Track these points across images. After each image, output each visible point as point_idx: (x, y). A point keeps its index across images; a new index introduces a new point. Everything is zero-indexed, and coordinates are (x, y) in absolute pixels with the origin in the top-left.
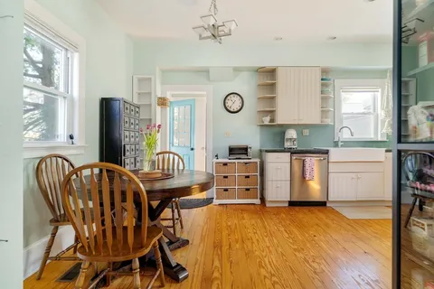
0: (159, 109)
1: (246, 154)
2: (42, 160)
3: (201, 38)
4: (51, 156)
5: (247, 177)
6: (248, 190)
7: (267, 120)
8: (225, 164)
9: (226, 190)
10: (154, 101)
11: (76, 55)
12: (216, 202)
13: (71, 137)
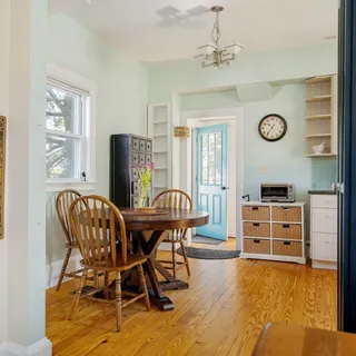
0: (176, 140)
1: (286, 195)
2: (61, 194)
3: (204, 65)
4: (67, 191)
5: (286, 226)
6: (287, 243)
7: (318, 150)
8: (255, 208)
9: (257, 241)
10: (170, 132)
11: (88, 99)
12: (244, 255)
13: (84, 175)
